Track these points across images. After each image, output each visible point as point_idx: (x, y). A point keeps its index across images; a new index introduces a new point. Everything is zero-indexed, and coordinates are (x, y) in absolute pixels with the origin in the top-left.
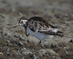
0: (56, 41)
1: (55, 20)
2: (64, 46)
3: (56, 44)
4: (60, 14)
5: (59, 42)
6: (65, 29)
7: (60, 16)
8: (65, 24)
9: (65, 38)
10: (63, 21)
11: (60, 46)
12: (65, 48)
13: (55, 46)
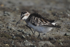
0: (53, 34)
1: (52, 17)
2: (60, 39)
3: (53, 37)
4: (56, 13)
5: (55, 35)
6: (60, 24)
7: (56, 14)
8: (60, 21)
9: (60, 32)
10: (59, 18)
11: (56, 39)
12: (60, 40)
13: (52, 39)
